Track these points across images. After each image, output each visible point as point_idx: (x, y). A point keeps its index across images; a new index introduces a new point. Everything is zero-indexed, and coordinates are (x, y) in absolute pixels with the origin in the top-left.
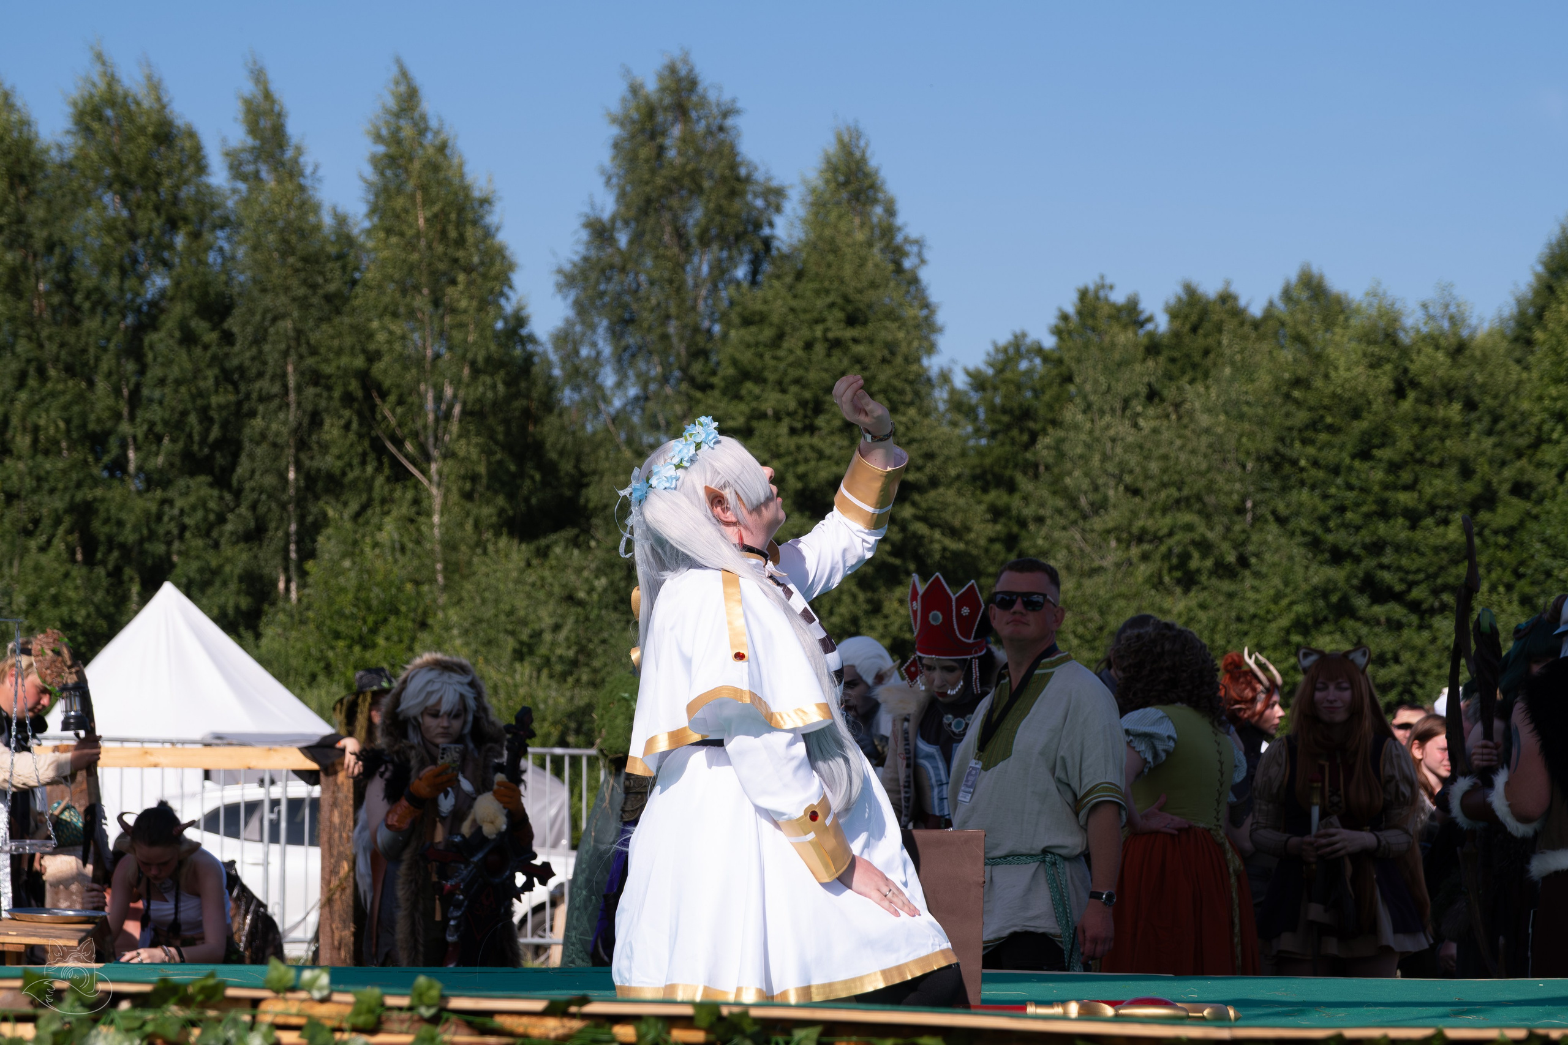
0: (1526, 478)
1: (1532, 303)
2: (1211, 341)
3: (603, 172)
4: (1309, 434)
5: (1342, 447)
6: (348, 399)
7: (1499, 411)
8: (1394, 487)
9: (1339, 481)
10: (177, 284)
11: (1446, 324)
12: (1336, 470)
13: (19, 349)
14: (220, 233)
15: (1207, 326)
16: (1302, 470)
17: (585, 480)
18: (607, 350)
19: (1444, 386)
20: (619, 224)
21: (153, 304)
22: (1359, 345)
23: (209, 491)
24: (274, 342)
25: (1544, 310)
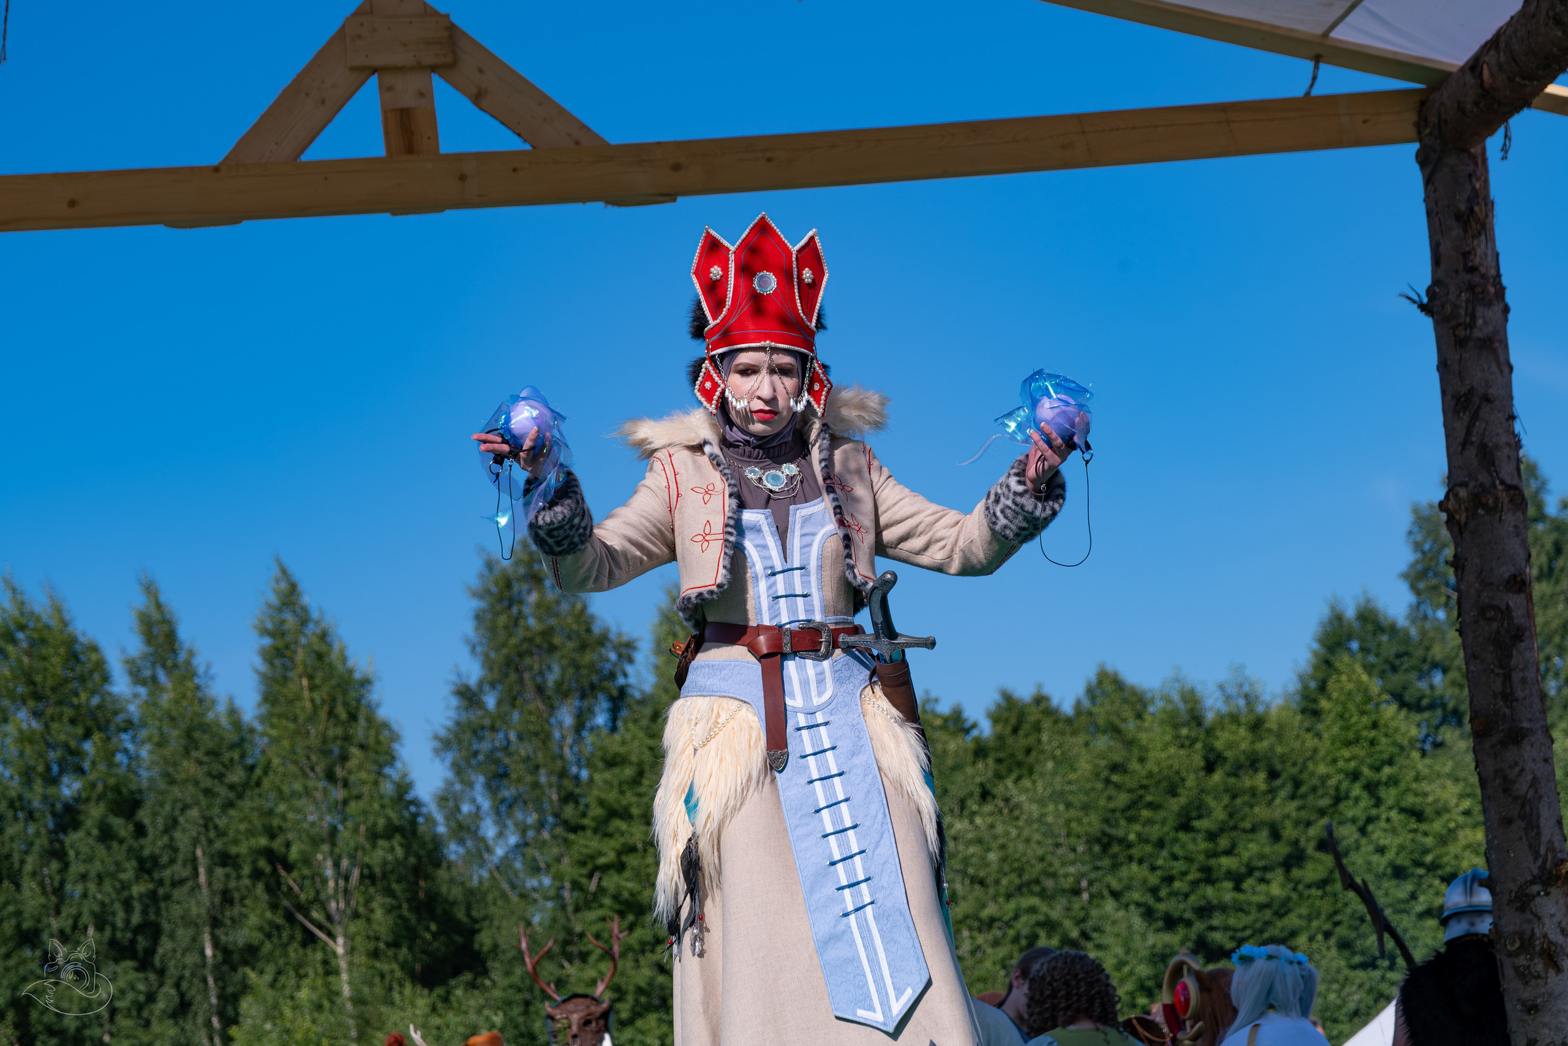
0: (1331, 834)
1: (1313, 677)
2: (1031, 740)
3: (467, 641)
4: (1133, 812)
5: (1164, 822)
6: (257, 874)
7: (1299, 777)
8: (1214, 854)
9: (1165, 853)
11: (1242, 703)
12: (1160, 844)
14: (125, 737)
15: (1026, 727)
16: (1130, 846)
17: (477, 926)
18: (486, 804)
19: (1247, 758)
20: (487, 688)
21: (69, 806)
22: (1168, 729)
23: (133, 975)
24: (184, 830)
25: (1325, 682)
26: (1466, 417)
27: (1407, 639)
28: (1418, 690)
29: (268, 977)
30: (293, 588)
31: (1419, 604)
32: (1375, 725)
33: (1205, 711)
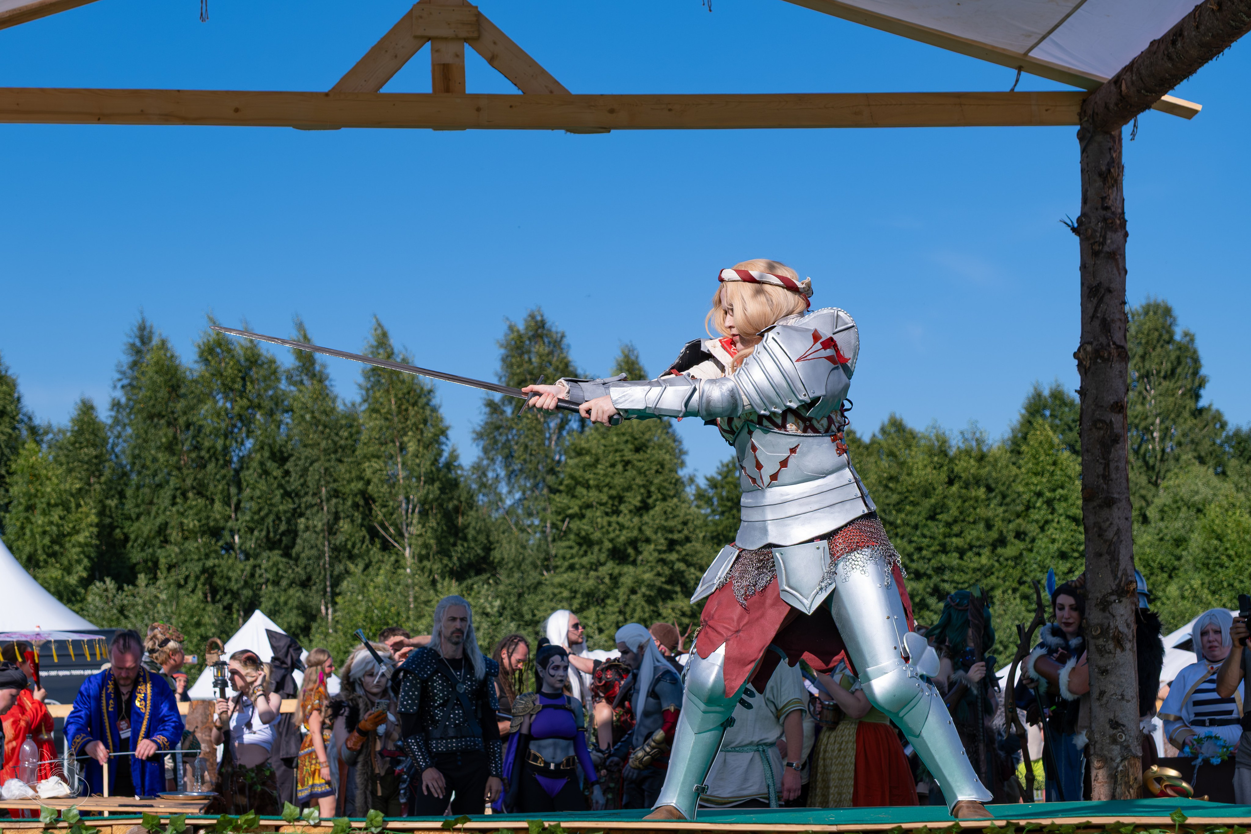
0: (1022, 528)
1: (1020, 431)
4: (900, 506)
5: (919, 514)
6: (355, 505)
7: (1006, 492)
8: (949, 535)
9: (918, 533)
11: (974, 444)
12: (916, 527)
13: (171, 483)
14: (286, 415)
16: (896, 527)
17: (492, 546)
18: (502, 473)
19: (974, 478)
20: (506, 402)
21: (247, 455)
22: (926, 457)
23: (280, 559)
24: (312, 475)
25: (1026, 434)
26: (1095, 301)
29: (361, 566)
30: (385, 335)
32: (1055, 463)
33: (950, 447)
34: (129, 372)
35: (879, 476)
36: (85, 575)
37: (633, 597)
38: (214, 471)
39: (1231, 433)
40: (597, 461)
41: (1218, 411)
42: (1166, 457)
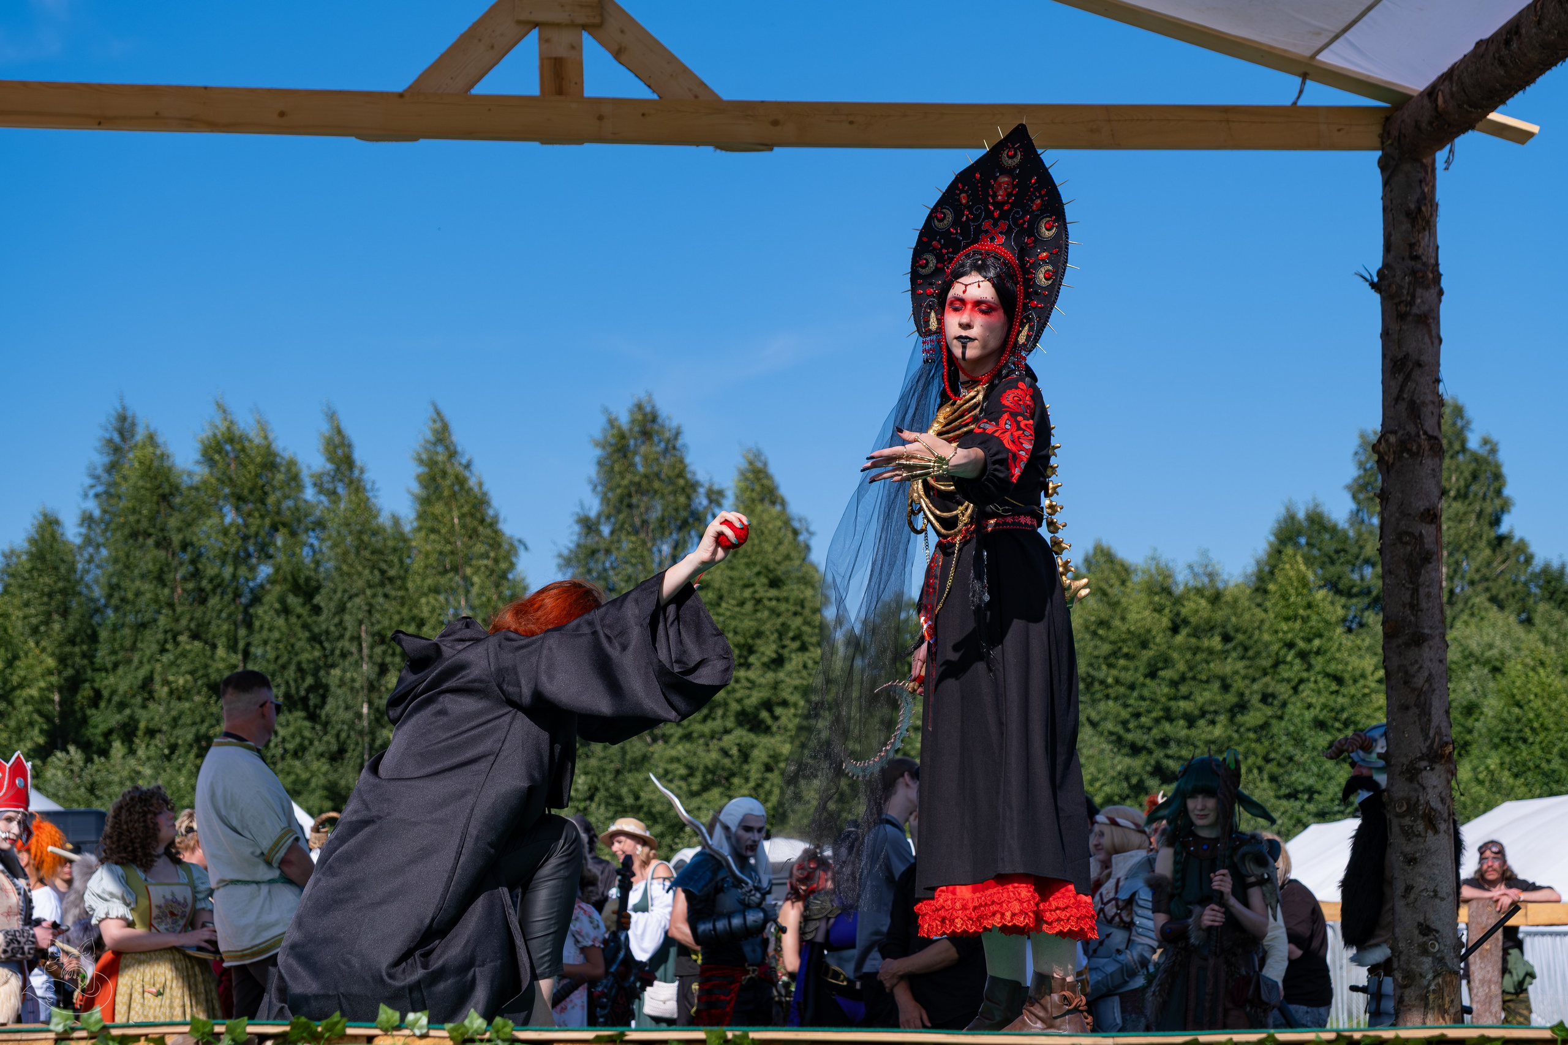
0: (1270, 690)
1: (1267, 564)
3: (590, 481)
4: (1112, 660)
5: (1136, 670)
7: (1247, 643)
8: (1175, 698)
9: (1135, 694)
10: (277, 570)
11: (1206, 580)
12: (1132, 687)
13: (159, 624)
14: (311, 534)
16: (1108, 686)
19: (1207, 624)
20: (603, 519)
21: (262, 586)
22: (1145, 596)
23: (303, 724)
24: (351, 614)
25: (1275, 566)
26: (1400, 378)
27: (1346, 538)
28: (1351, 580)
31: (1358, 511)
32: (1308, 606)
33: (1176, 583)
34: (105, 477)
35: (1086, 620)
36: (41, 740)
37: (769, 775)
38: (219, 607)
39: (1537, 570)
40: (721, 598)
41: (1522, 540)
42: (1454, 599)
